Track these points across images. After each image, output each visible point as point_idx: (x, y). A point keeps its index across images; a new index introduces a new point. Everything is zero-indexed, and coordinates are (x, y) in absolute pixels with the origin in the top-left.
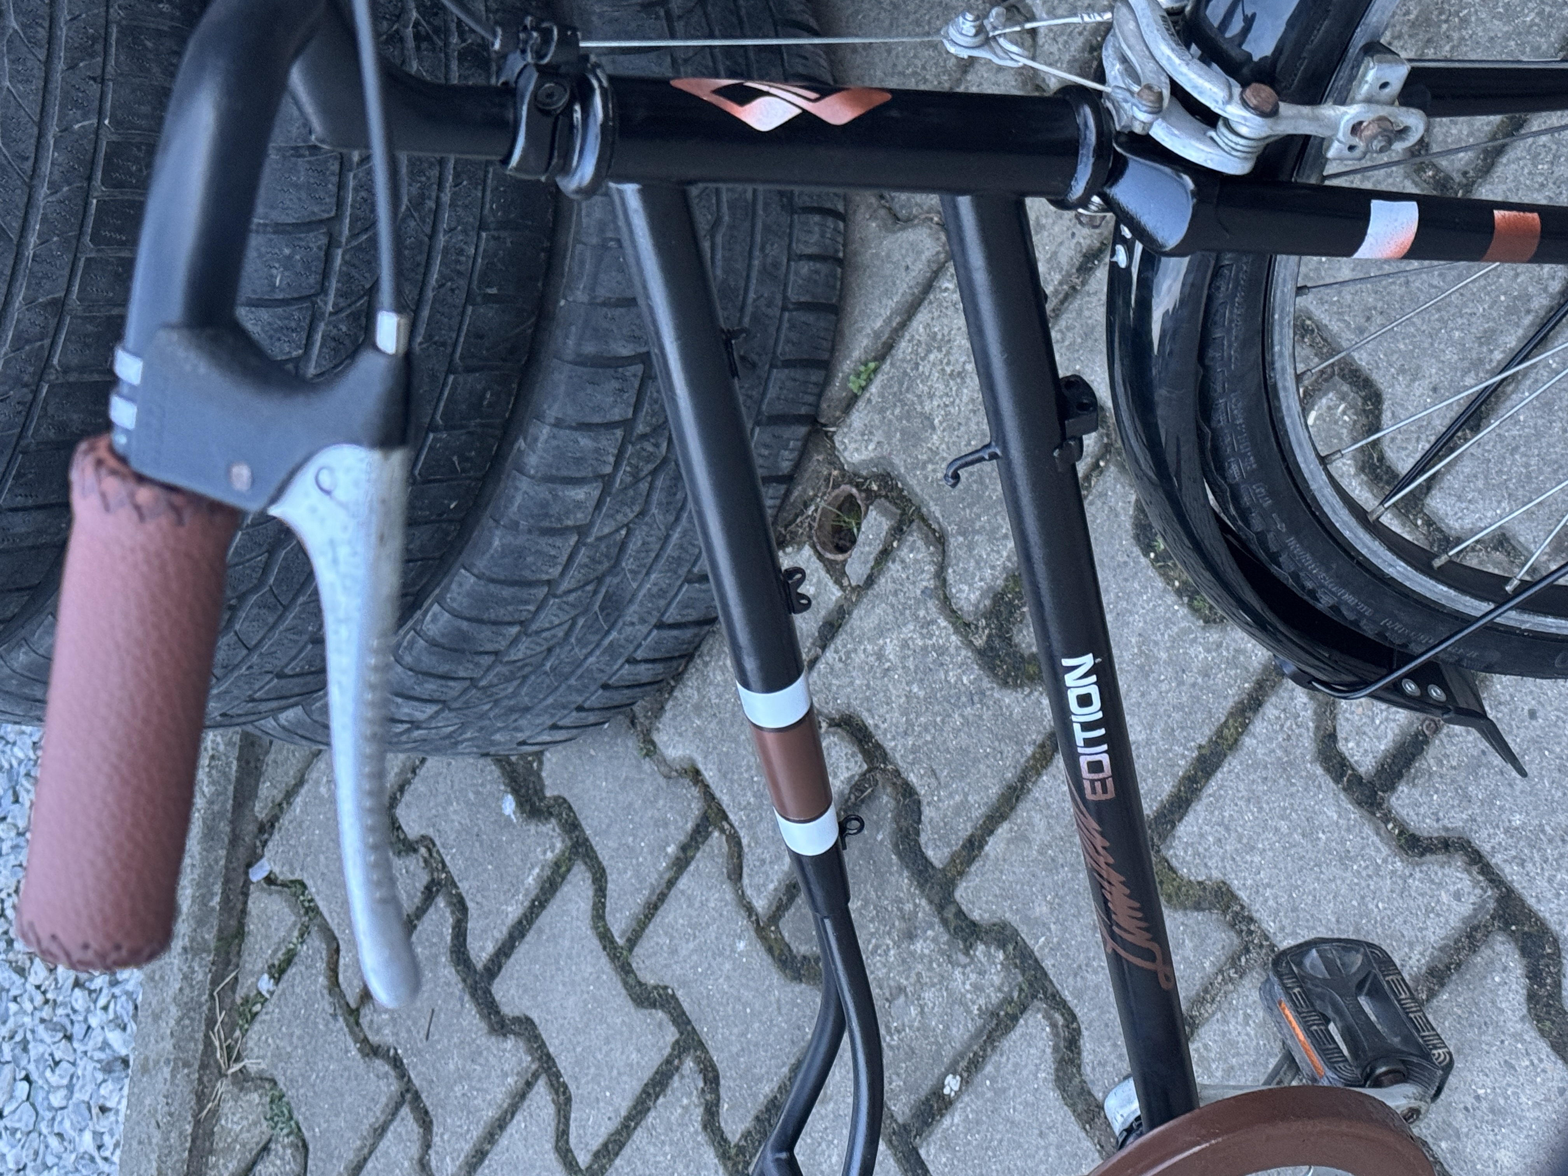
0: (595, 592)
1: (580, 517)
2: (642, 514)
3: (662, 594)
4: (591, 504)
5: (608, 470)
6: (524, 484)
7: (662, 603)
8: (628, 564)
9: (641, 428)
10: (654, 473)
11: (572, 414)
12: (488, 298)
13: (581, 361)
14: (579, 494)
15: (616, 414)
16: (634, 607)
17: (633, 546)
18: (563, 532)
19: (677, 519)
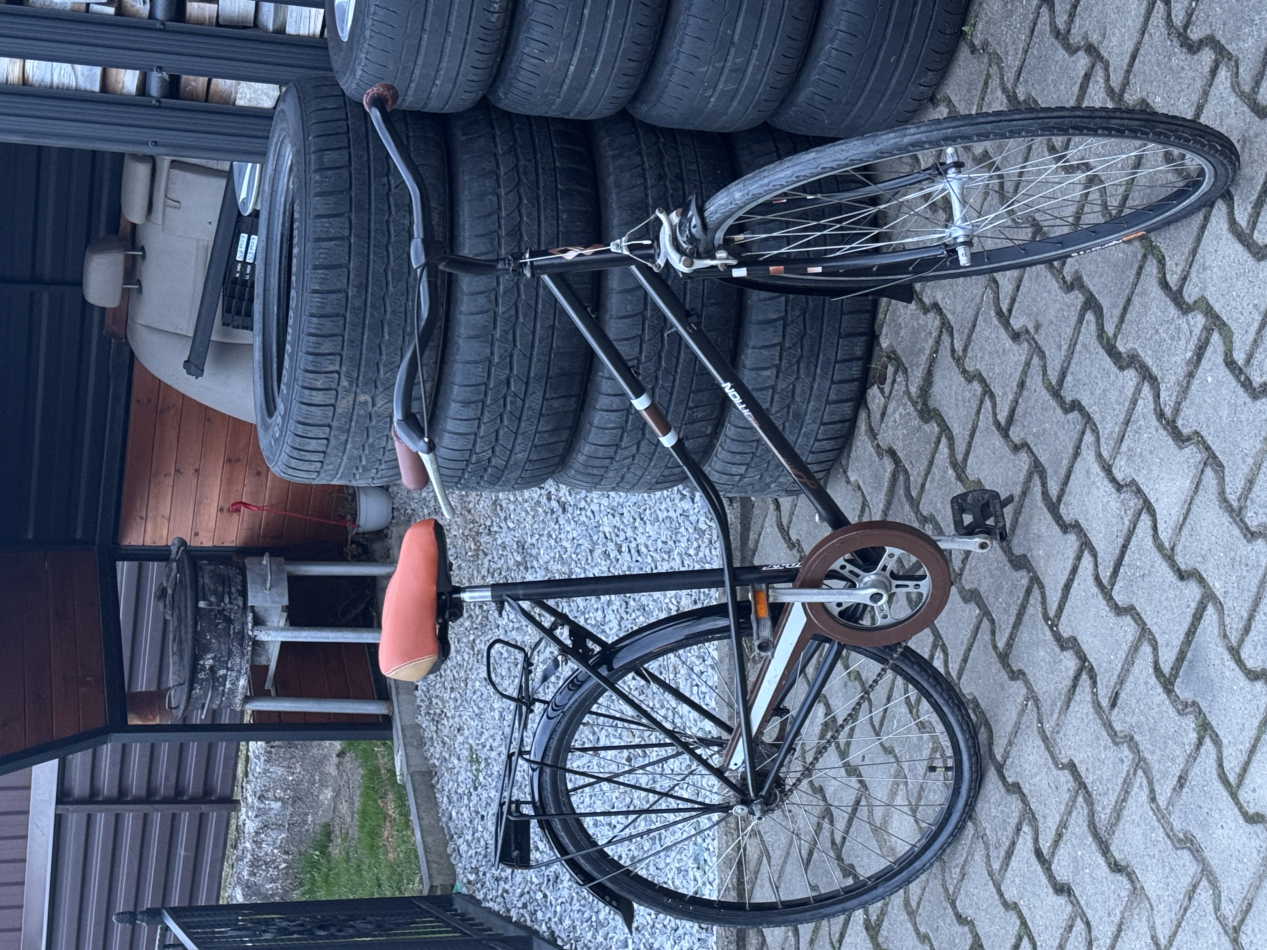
0: (788, 412)
1: (771, 382)
2: (797, 378)
3: (818, 410)
4: (774, 377)
5: (777, 362)
6: (746, 372)
7: (820, 414)
8: (798, 399)
9: (787, 345)
10: (798, 362)
11: (759, 344)
12: (712, 305)
13: (759, 323)
14: (768, 373)
15: (775, 341)
16: (808, 417)
17: (798, 391)
18: (766, 389)
19: (814, 379)
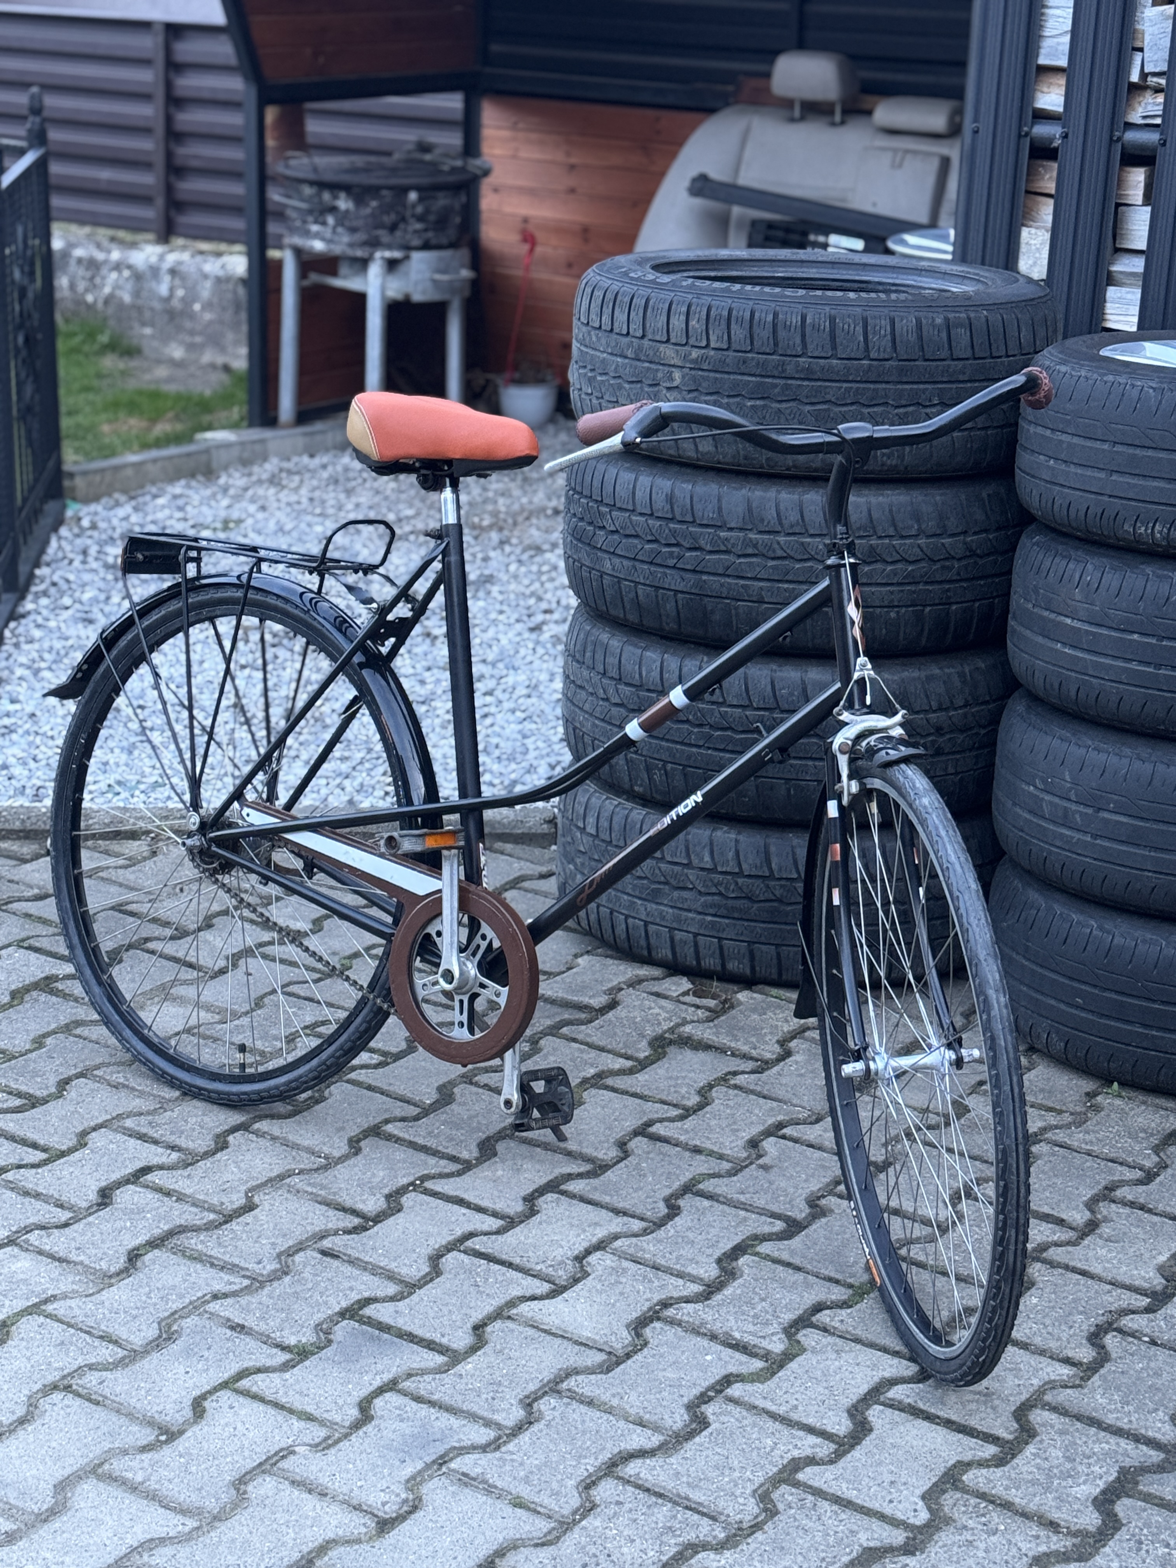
4: (702, 865)
5: (720, 869)
9: (740, 881)
10: (720, 894)
11: (742, 847)
12: (788, 791)
13: (766, 847)
15: (745, 866)
